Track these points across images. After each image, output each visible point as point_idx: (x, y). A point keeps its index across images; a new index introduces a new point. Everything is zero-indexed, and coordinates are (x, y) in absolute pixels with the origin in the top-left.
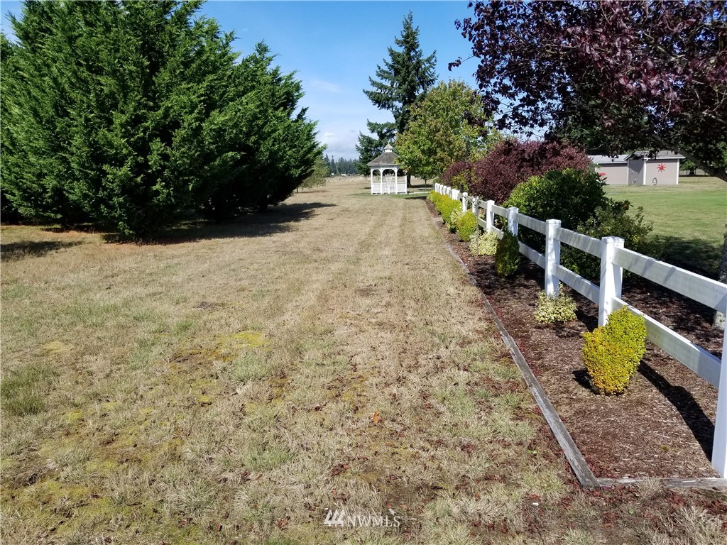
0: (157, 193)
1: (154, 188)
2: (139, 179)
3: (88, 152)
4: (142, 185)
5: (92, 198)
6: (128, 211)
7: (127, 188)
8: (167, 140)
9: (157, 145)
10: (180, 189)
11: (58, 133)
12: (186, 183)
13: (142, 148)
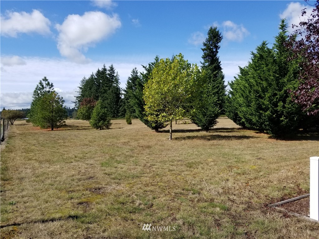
0: (282, 121)
1: (281, 119)
2: (274, 116)
3: (257, 107)
4: (275, 118)
5: (260, 122)
6: (271, 127)
7: (270, 119)
8: (284, 102)
9: (281, 104)
10: (291, 120)
11: (249, 101)
12: (293, 117)
13: (276, 105)
